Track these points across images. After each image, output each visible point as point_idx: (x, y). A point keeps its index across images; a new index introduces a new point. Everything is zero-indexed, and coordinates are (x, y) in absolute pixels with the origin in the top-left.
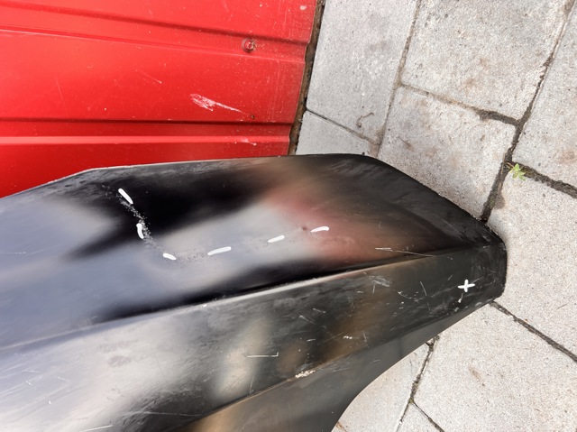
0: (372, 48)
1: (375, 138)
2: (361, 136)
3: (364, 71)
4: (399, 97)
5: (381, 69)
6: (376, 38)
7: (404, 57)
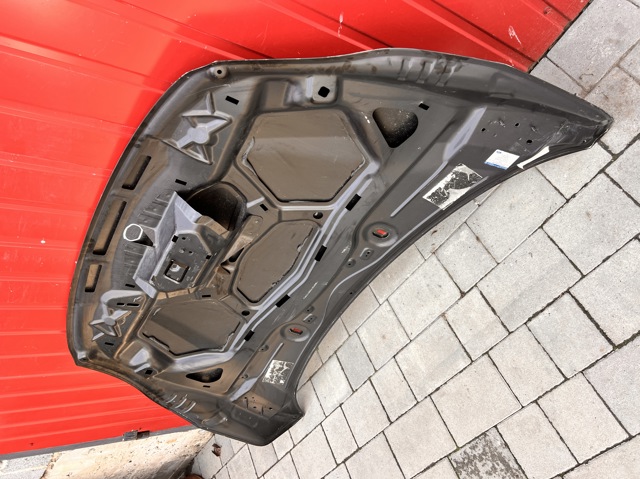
0: (610, 40)
1: (588, 88)
2: (578, 84)
3: (599, 50)
4: (614, 72)
5: (609, 54)
6: (615, 37)
7: (627, 53)
